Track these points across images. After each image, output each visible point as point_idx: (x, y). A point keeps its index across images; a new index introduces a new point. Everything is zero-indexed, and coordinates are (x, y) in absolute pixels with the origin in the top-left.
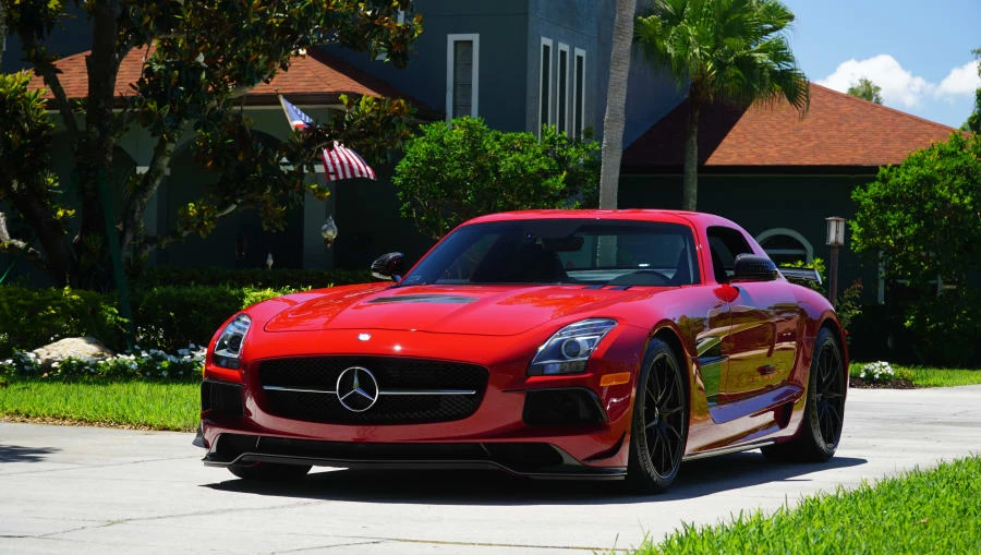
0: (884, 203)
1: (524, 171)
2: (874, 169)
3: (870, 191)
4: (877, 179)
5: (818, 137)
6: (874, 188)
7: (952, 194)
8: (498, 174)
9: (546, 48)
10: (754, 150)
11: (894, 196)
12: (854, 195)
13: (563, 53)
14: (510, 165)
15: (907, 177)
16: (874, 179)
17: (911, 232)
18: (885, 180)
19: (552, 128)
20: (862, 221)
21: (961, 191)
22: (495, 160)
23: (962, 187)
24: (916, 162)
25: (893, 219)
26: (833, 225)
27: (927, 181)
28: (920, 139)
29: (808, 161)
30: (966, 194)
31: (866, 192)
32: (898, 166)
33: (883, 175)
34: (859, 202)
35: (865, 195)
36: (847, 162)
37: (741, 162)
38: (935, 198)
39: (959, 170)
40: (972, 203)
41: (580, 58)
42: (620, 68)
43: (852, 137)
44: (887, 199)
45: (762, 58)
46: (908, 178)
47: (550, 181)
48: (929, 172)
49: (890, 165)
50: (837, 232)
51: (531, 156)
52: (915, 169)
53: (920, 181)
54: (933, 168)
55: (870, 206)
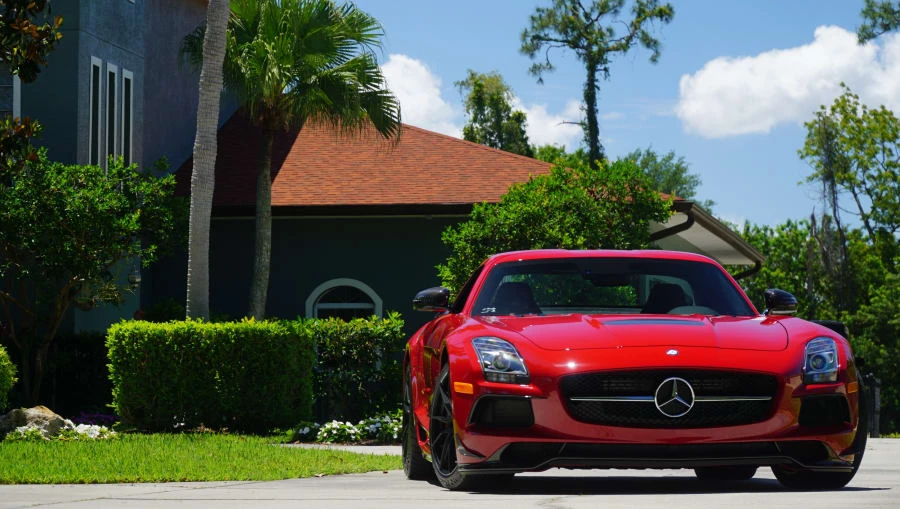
0: (482, 246)
1: (93, 209)
2: (468, 207)
3: (463, 232)
4: (471, 219)
5: (382, 172)
6: (468, 229)
7: (563, 234)
8: (63, 213)
9: (96, 69)
10: (310, 188)
11: (493, 236)
12: (445, 237)
13: (112, 75)
14: (77, 202)
15: (509, 216)
16: (466, 220)
18: (480, 219)
19: (118, 161)
20: (455, 265)
21: (573, 230)
22: (59, 196)
23: (573, 226)
24: (517, 198)
27: (533, 219)
28: (503, 174)
29: (377, 200)
30: (578, 233)
31: (459, 232)
32: (494, 204)
33: (479, 213)
34: (451, 245)
35: (459, 237)
36: (423, 200)
37: (298, 202)
38: (543, 240)
39: (566, 208)
41: (128, 81)
42: (211, 88)
43: (421, 172)
44: (486, 241)
45: (349, 77)
46: (512, 216)
47: (123, 222)
48: (536, 209)
49: (485, 202)
51: (99, 191)
52: (517, 206)
53: (526, 220)
54: (539, 204)
55: (465, 249)
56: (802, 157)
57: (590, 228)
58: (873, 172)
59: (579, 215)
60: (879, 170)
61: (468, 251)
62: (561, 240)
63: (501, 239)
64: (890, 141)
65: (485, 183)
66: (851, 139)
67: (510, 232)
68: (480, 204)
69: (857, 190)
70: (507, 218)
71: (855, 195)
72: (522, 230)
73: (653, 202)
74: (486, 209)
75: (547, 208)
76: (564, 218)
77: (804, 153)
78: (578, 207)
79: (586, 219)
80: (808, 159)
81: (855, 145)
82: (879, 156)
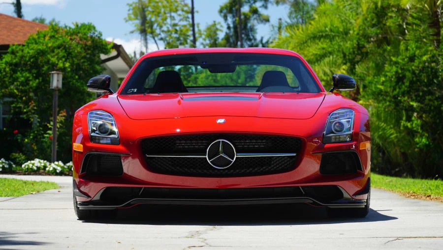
2: (7, 47)
3: (4, 60)
4: (8, 53)
6: (7, 58)
7: (58, 61)
11: (20, 62)
15: (29, 51)
16: (5, 53)
17: (34, 85)
18: (13, 53)
21: (63, 59)
23: (64, 57)
24: (33, 41)
25: (21, 76)
26: (55, 77)
27: (42, 53)
30: (66, 61)
32: (19, 45)
33: (13, 50)
39: (59, 47)
40: (69, 66)
44: (16, 65)
46: (31, 52)
48: (45, 47)
49: (16, 43)
50: (58, 81)
52: (33, 46)
53: (38, 54)
54: (46, 45)
55: (5, 68)
56: (127, 21)
57: (72, 58)
58: (165, 28)
59: (66, 51)
60: (168, 28)
61: (7, 69)
62: (57, 64)
63: (24, 64)
64: (174, 12)
65: (9, 34)
66: (153, 12)
67: (29, 60)
68: (14, 45)
69: (156, 38)
70: (28, 53)
71: (155, 41)
72: (37, 59)
73: (102, 45)
74: (16, 48)
75: (50, 47)
76: (58, 53)
77: (127, 19)
78: (65, 47)
79: (69, 54)
80: (131, 22)
81: (155, 15)
82: (169, 21)
